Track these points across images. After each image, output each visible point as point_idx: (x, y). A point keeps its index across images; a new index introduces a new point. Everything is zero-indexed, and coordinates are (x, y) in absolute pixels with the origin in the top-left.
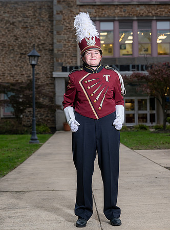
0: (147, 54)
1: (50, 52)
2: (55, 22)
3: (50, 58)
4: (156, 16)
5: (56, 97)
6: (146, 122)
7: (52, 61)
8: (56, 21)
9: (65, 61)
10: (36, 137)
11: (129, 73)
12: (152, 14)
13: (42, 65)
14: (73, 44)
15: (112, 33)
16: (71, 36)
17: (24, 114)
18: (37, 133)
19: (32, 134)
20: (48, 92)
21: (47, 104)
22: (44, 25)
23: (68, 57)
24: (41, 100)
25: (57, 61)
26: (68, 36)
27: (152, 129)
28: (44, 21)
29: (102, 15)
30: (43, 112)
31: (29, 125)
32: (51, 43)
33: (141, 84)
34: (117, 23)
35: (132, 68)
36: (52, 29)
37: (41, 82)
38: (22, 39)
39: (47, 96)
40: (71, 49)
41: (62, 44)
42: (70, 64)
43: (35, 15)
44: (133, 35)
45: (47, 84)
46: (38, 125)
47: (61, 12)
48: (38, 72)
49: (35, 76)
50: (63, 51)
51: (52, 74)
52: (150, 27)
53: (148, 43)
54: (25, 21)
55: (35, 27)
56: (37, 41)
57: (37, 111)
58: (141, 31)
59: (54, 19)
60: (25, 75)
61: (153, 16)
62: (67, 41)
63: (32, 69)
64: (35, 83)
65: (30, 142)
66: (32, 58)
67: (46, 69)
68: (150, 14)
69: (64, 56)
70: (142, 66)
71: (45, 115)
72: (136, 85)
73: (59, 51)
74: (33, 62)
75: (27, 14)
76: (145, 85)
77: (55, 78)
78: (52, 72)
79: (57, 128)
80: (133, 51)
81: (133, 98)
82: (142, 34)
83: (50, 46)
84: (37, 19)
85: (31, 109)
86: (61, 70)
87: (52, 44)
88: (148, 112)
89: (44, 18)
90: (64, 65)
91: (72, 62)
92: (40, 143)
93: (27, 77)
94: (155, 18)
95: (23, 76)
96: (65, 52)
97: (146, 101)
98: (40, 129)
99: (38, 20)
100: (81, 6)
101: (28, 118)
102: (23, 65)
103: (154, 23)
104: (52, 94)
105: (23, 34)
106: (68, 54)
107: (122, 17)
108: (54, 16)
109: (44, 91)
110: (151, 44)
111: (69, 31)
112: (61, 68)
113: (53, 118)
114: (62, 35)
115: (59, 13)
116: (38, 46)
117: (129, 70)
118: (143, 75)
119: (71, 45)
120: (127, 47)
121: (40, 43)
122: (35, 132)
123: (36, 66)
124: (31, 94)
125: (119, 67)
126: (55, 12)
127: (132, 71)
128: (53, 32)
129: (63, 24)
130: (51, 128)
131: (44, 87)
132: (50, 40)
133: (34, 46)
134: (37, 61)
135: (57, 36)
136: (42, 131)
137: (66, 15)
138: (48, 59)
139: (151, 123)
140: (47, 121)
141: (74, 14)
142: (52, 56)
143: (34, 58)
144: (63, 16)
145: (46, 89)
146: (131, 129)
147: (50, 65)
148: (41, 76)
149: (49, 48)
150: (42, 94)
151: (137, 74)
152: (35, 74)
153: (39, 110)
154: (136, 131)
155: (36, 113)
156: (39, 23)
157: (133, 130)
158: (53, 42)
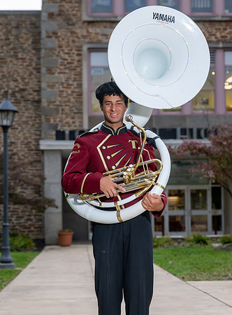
0: (207, 110)
1: (35, 104)
2: (43, 51)
3: (34, 115)
4: (223, 42)
5: (46, 186)
8: (46, 49)
9: (61, 121)
10: (10, 256)
11: (176, 143)
12: (216, 38)
13: (20, 128)
14: (76, 90)
16: (73, 76)
18: (12, 250)
19: (2, 251)
20: (30, 177)
21: (29, 198)
22: (25, 56)
23: (66, 114)
24: (19, 190)
25: (48, 120)
26: (66, 75)
27: (218, 242)
28: (23, 50)
30: (22, 212)
32: (37, 89)
35: (182, 134)
36: (38, 64)
37: (19, 159)
39: (28, 184)
40: (72, 100)
41: (56, 90)
42: (70, 126)
43: (8, 39)
45: (31, 163)
46: (14, 235)
47: (55, 33)
48: (13, 140)
49: (9, 148)
50: (58, 103)
51: (38, 144)
53: (209, 91)
55: (9, 59)
56: (12, 84)
57: (11, 210)
59: (42, 46)
61: (218, 42)
62: (65, 85)
63: (2, 135)
64: (8, 160)
66: (3, 115)
67: (28, 135)
68: (213, 39)
69: (60, 112)
70: (199, 130)
71: (26, 217)
72: (188, 164)
73: (50, 102)
74: (5, 123)
76: (205, 163)
77: (43, 151)
78: (37, 141)
79: (46, 240)
81: (182, 187)
83: (35, 94)
84: (11, 46)
86: (55, 137)
87: (39, 91)
88: (208, 212)
89: (24, 44)
90: (59, 128)
91: (73, 122)
92: (17, 269)
94: (221, 45)
96: (61, 106)
97: (204, 192)
98: (16, 243)
99: (14, 48)
100: (90, 23)
103: (219, 54)
104: (37, 179)
106: (67, 109)
108: (42, 41)
109: (23, 174)
110: (215, 91)
111: (69, 68)
112: (54, 133)
113: (40, 223)
114: (56, 75)
115: (51, 34)
116: (13, 94)
117: (175, 137)
118: (201, 146)
119: (73, 92)
121: (17, 89)
122: (9, 247)
123: (10, 130)
125: (158, 132)
126: (44, 35)
127: (182, 138)
128: (40, 69)
129: (57, 56)
130: (35, 241)
131: (24, 168)
132: (35, 83)
133: (7, 95)
134: (13, 121)
135: (48, 75)
136: (19, 246)
137: (63, 39)
138: (31, 117)
139: (214, 232)
140: (29, 228)
141: (78, 37)
142: (38, 113)
143: (8, 115)
144: (59, 41)
145: (27, 170)
146: (179, 243)
147: (34, 128)
148: (19, 149)
149: (34, 98)
150: (20, 181)
151: (191, 144)
152: (9, 144)
153: (14, 208)
154: (189, 247)
155: (9, 214)
156: (15, 53)
157: (183, 246)
158: (40, 88)
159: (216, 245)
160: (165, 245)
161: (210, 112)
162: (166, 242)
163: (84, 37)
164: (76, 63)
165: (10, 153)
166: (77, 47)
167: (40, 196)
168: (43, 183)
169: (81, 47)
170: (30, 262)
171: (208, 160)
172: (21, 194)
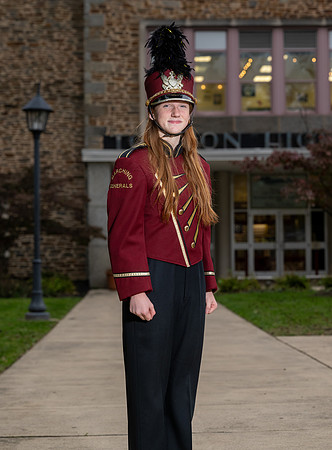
0: (306, 108)
1: (76, 101)
2: (87, 31)
3: (74, 116)
4: (327, 19)
5: (91, 210)
6: (304, 268)
7: (79, 123)
8: (91, 27)
9: (111, 123)
10: (42, 304)
11: (264, 153)
12: (318, 13)
13: (55, 133)
14: (131, 82)
15: (222, 58)
16: (126, 64)
17: (13, 249)
18: (45, 296)
19: (32, 296)
20: (70, 198)
21: (67, 226)
22: (62, 37)
23: (117, 114)
24: (54, 215)
25: (93, 122)
26: (118, 63)
27: (319, 285)
28: (61, 29)
29: (200, 16)
30: (59, 244)
31: (25, 275)
32: (78, 80)
33: (292, 178)
34: (235, 35)
35: (271, 141)
36: (80, 47)
37: (55, 174)
38: (8, 71)
39: (67, 207)
40: (126, 95)
41: (103, 82)
42: (122, 130)
43: (40, 14)
44: (272, 64)
45: (70, 180)
46: (47, 276)
47: (102, 6)
48: (47, 149)
49: (41, 160)
50: (106, 99)
51: (80, 155)
52: (314, 44)
53: (308, 83)
54: (17, 28)
55: (41, 41)
56: (46, 75)
57: (44, 241)
58: (292, 54)
59: (86, 24)
60: (17, 157)
61: (320, 18)
62: (116, 76)
63: (32, 143)
64: (40, 176)
65: (28, 317)
66: (33, 116)
67: (66, 142)
68: (314, 14)
69: (110, 111)
70: (294, 137)
71: (63, 252)
72: (282, 181)
73: (96, 99)
74: (36, 126)
75: (22, 12)
76: (302, 181)
77: (86, 164)
78: (79, 150)
79: (92, 284)
80: (272, 100)
81: (271, 212)
82: (295, 60)
83: (76, 87)
84: (44, 24)
85: (30, 238)
86: (102, 145)
87: (81, 84)
88: (307, 245)
89: (61, 20)
90: (108, 133)
91: (127, 126)
92: (53, 320)
93: (20, 160)
94: (324, 22)
95: (11, 159)
96: (110, 103)
97: (302, 218)
98: (51, 285)
99: (47, 27)
101: (23, 260)
102: (10, 132)
103: (322, 34)
104: (79, 201)
105: (12, 59)
106: (118, 108)
107: (245, 19)
108: (85, 17)
109: (60, 194)
110: (316, 84)
111: (121, 53)
112: (101, 139)
113: (83, 259)
114: (104, 62)
115: (97, 8)
116: (47, 88)
117: (262, 145)
118: (297, 158)
119: (126, 85)
120: (259, 91)
121: (52, 81)
122: (41, 291)
123: (42, 136)
124: (29, 203)
125: (239, 138)
126: (88, 8)
127: (272, 147)
128: (82, 54)
129: (106, 37)
130: (76, 283)
131: (61, 186)
132: (76, 73)
133: (39, 88)
134: (46, 124)
135: (93, 63)
136: (55, 290)
137: (113, 14)
138: (71, 118)
139: (314, 272)
140: (69, 266)
141: (133, 12)
142: (80, 112)
143: (39, 115)
144: (108, 17)
145: (65, 189)
146: (268, 286)
147: (75, 133)
148: (54, 160)
149: (74, 93)
150: (56, 203)
151: (283, 155)
152: (41, 154)
153: (49, 240)
154: (280, 292)
155: (42, 247)
156: (49, 32)
157: (273, 289)
158: (82, 79)
159: (318, 289)
160: (249, 289)
161: (309, 112)
162: (250, 284)
163: (142, 11)
164: (130, 47)
165: (42, 166)
166: (132, 24)
167: (83, 223)
168: (87, 206)
169: (138, 24)
170: (68, 311)
171: (306, 175)
172: (57, 221)
